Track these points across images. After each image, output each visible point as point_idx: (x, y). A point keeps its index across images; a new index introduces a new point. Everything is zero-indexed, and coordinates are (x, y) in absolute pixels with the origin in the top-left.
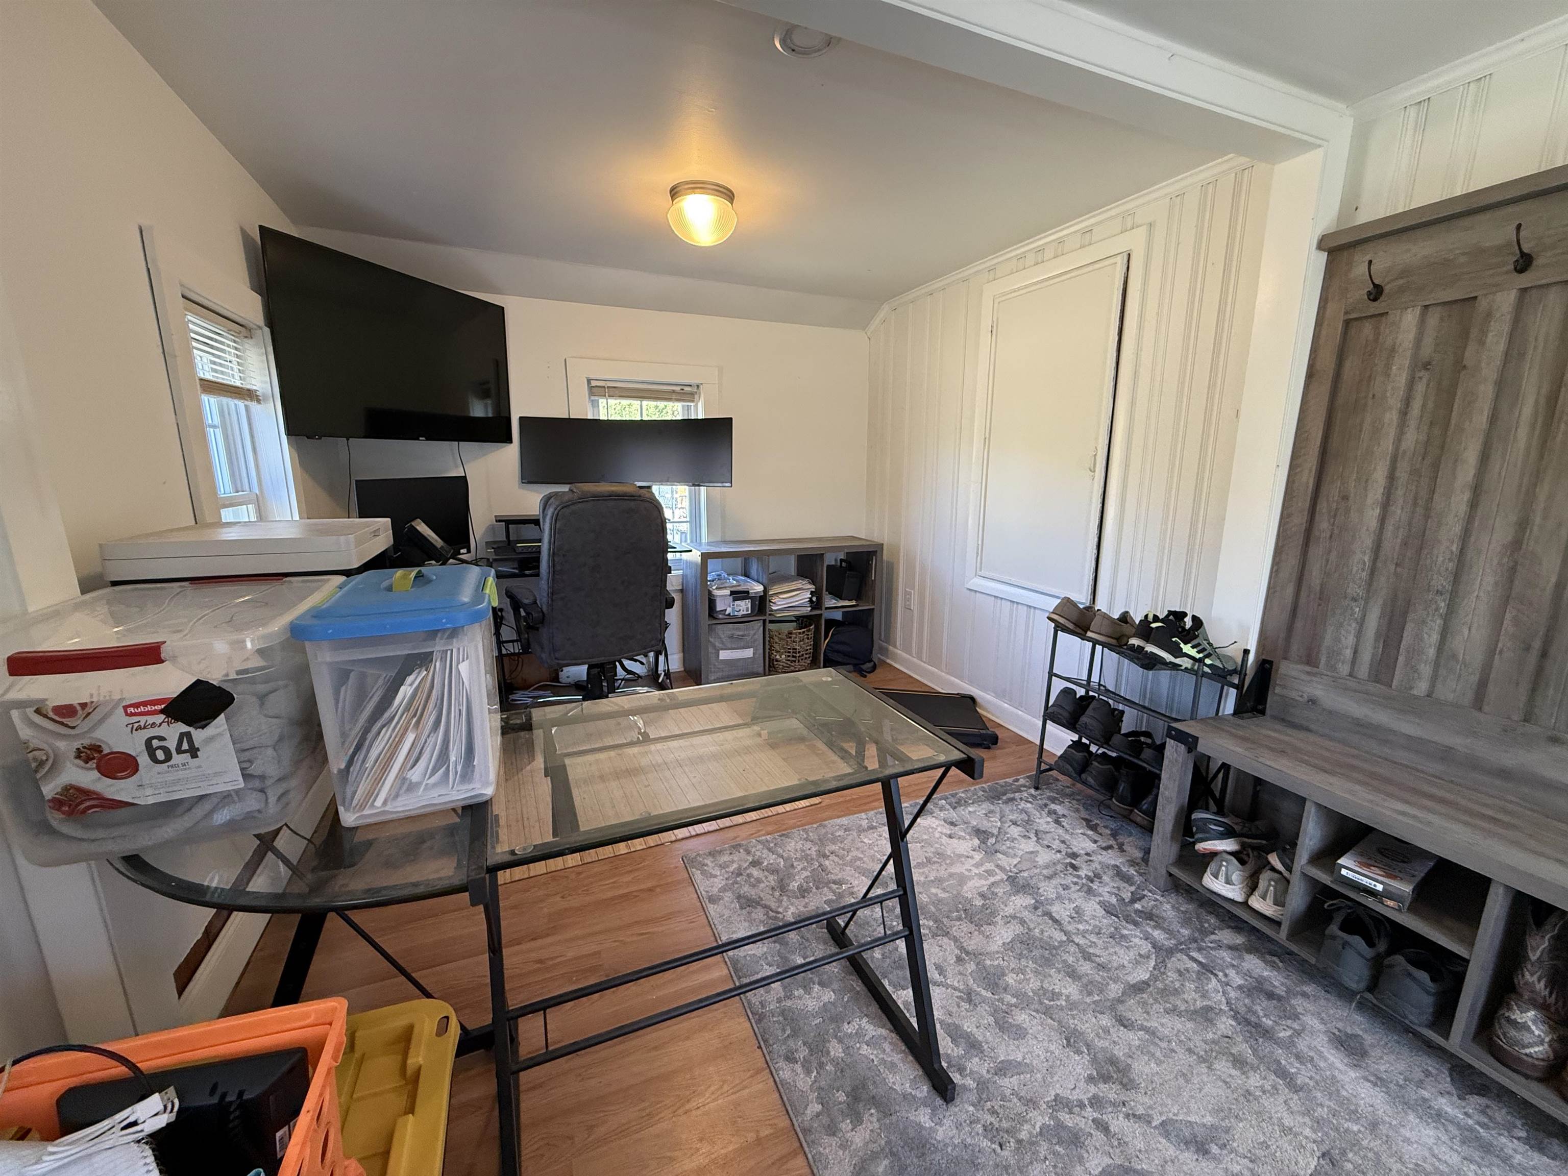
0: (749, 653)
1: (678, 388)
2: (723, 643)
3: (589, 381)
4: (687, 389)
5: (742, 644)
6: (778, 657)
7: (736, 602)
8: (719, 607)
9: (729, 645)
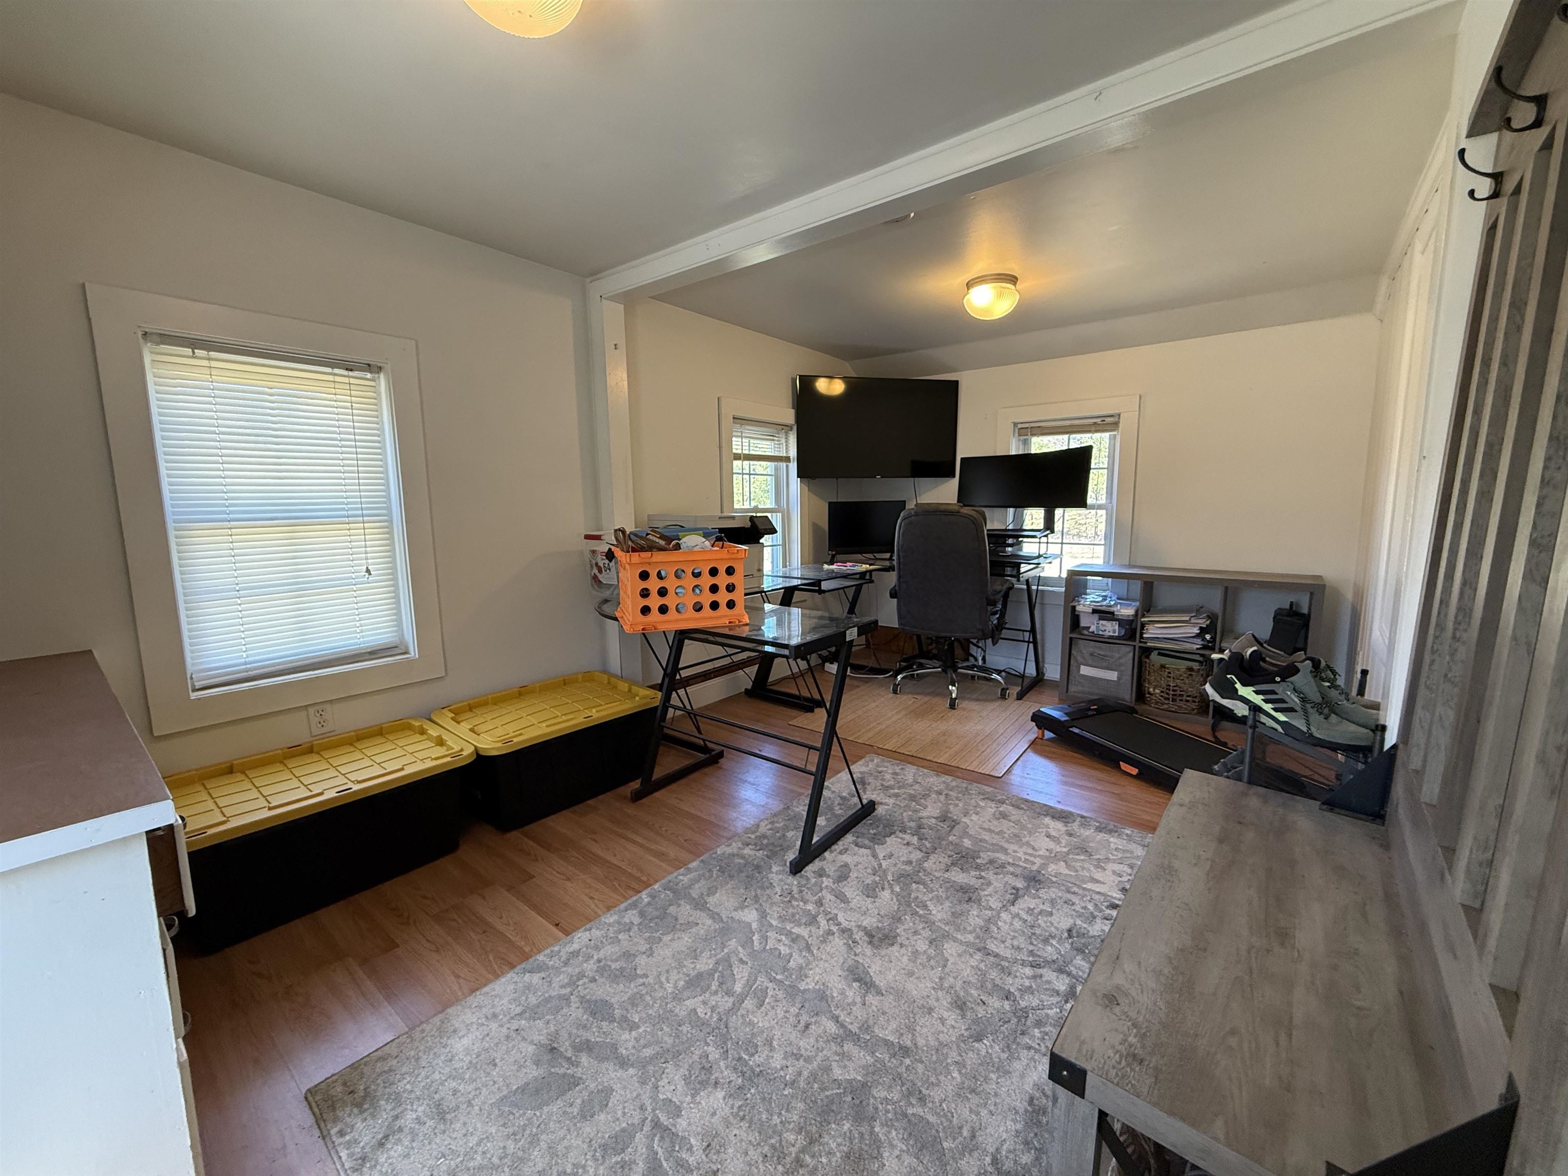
0: (1113, 676)
1: (1098, 421)
2: (1084, 658)
3: (1015, 424)
4: (1108, 420)
5: (1105, 664)
6: (1151, 690)
7: (1101, 622)
8: (1084, 623)
9: (1090, 662)
